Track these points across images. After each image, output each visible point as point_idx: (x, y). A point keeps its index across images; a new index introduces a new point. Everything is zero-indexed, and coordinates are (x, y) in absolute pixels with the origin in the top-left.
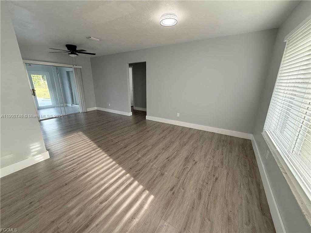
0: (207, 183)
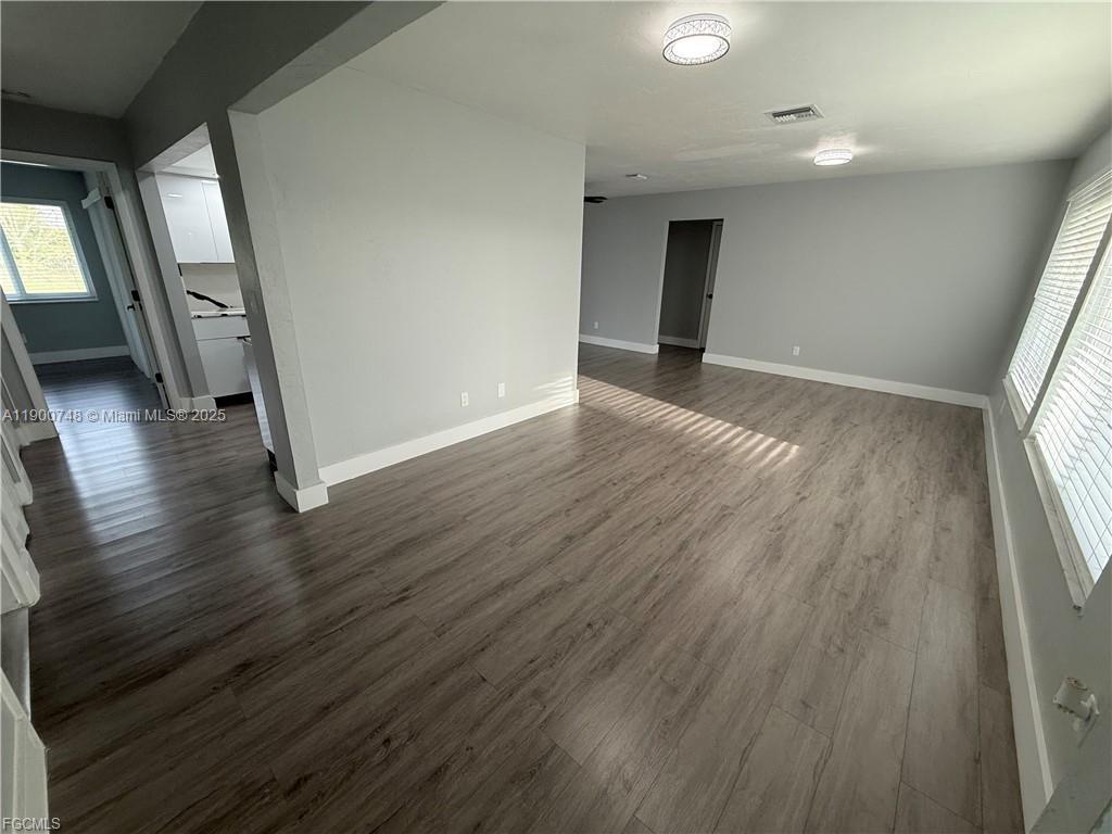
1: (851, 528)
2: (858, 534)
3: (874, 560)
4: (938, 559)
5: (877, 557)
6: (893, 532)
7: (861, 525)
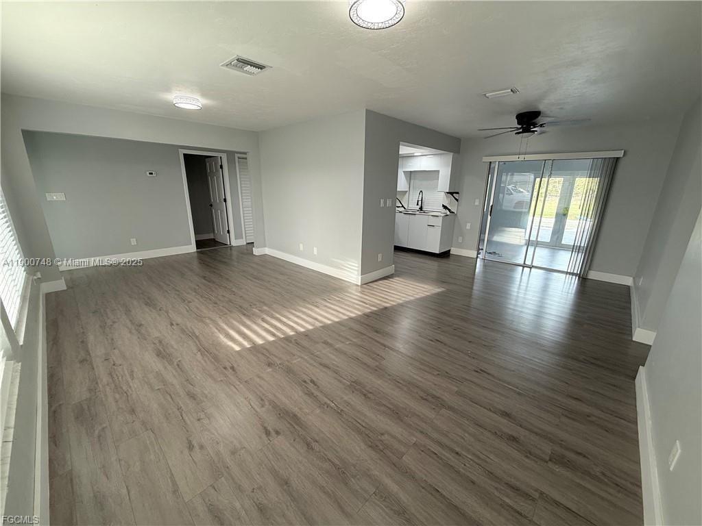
0: (199, 420)
1: (133, 328)
2: (127, 327)
3: (111, 323)
4: (82, 342)
5: (111, 325)
6: (112, 339)
7: (130, 332)
